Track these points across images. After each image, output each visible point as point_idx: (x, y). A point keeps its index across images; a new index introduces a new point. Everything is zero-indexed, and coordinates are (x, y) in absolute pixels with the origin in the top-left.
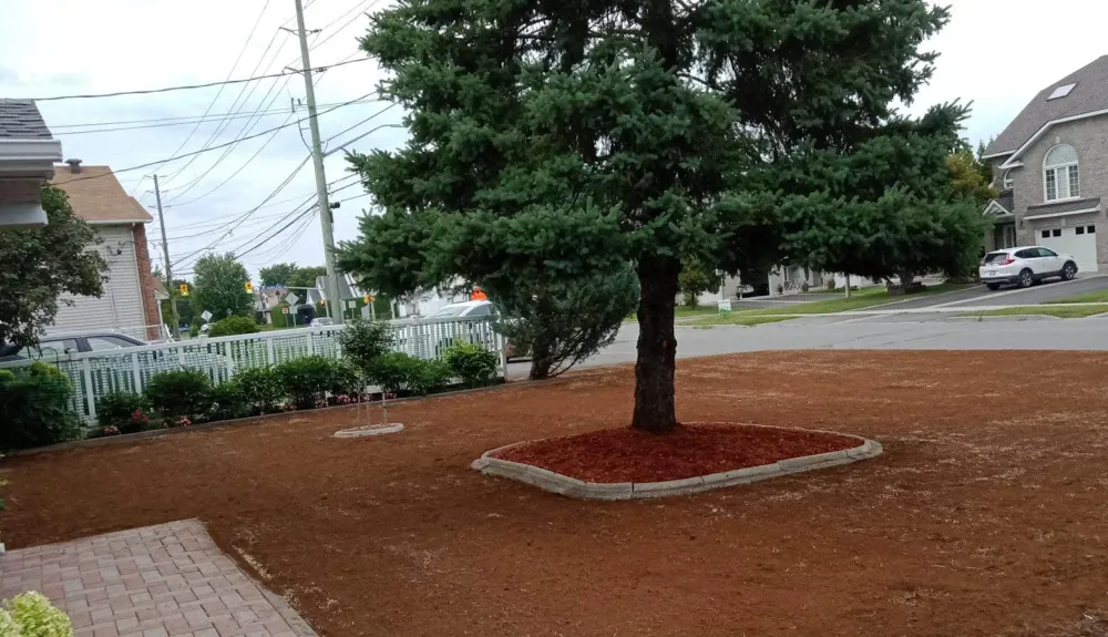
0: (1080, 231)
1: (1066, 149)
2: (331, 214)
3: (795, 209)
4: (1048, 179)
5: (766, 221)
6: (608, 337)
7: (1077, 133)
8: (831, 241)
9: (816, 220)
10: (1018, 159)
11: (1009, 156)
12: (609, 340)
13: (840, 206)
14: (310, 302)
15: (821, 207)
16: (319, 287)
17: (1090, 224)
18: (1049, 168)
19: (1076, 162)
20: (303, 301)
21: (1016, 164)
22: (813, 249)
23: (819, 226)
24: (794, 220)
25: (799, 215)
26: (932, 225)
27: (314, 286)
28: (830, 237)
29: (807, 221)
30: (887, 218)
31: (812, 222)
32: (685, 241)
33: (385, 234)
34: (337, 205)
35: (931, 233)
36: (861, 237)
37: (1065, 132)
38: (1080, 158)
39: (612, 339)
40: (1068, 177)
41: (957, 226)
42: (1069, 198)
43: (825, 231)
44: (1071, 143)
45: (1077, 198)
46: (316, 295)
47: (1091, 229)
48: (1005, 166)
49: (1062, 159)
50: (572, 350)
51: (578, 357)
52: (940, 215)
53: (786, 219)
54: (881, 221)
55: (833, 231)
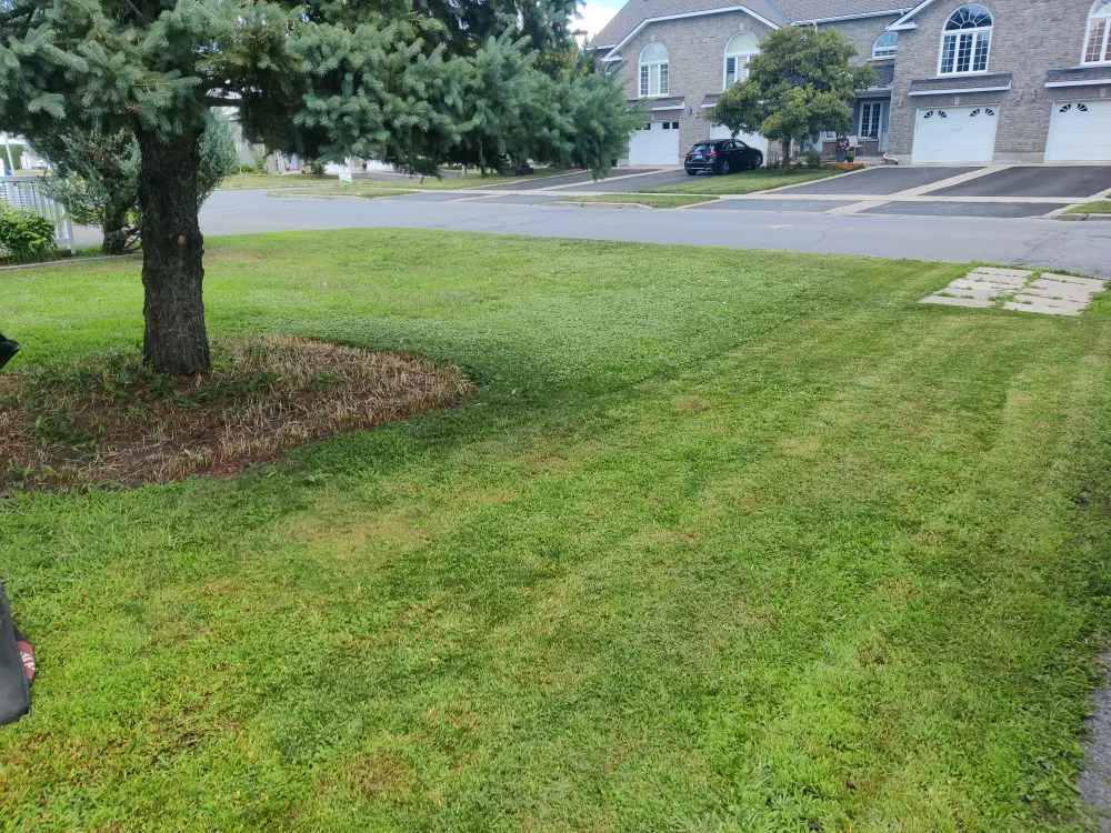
0: (666, 126)
1: (659, 48)
3: (325, 49)
4: (643, 75)
7: (669, 33)
8: (397, 123)
9: (367, 77)
10: (618, 53)
11: (610, 50)
13: (414, 59)
15: (377, 55)
17: (675, 120)
18: (644, 64)
19: (667, 61)
21: (617, 58)
23: (370, 91)
24: (322, 70)
25: (333, 63)
26: (559, 119)
28: (396, 113)
29: (349, 77)
30: (489, 90)
31: (358, 81)
32: (94, 85)
35: (556, 133)
36: (447, 119)
37: (659, 30)
38: (670, 58)
40: (659, 76)
41: (594, 124)
42: (659, 95)
43: (381, 103)
44: (664, 42)
45: (666, 95)
47: (676, 126)
48: (607, 59)
49: (655, 55)
52: (571, 103)
53: (306, 66)
54: (480, 93)
55: (402, 105)
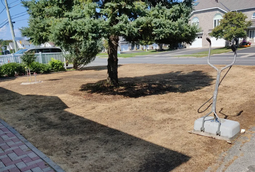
0: (199, 38)
2: (13, 25)
5: (149, 25)
6: (93, 59)
7: (199, 14)
9: (162, 26)
12: (93, 60)
14: (8, 49)
15: (163, 22)
16: (10, 45)
17: (201, 36)
18: (193, 22)
20: (6, 49)
22: (161, 34)
24: (157, 25)
27: (9, 45)
29: (160, 26)
33: (37, 24)
34: (14, 22)
39: (94, 59)
40: (197, 25)
43: (164, 29)
46: (9, 48)
47: (201, 37)
49: (196, 20)
50: (83, 62)
51: (85, 64)
53: (155, 25)
